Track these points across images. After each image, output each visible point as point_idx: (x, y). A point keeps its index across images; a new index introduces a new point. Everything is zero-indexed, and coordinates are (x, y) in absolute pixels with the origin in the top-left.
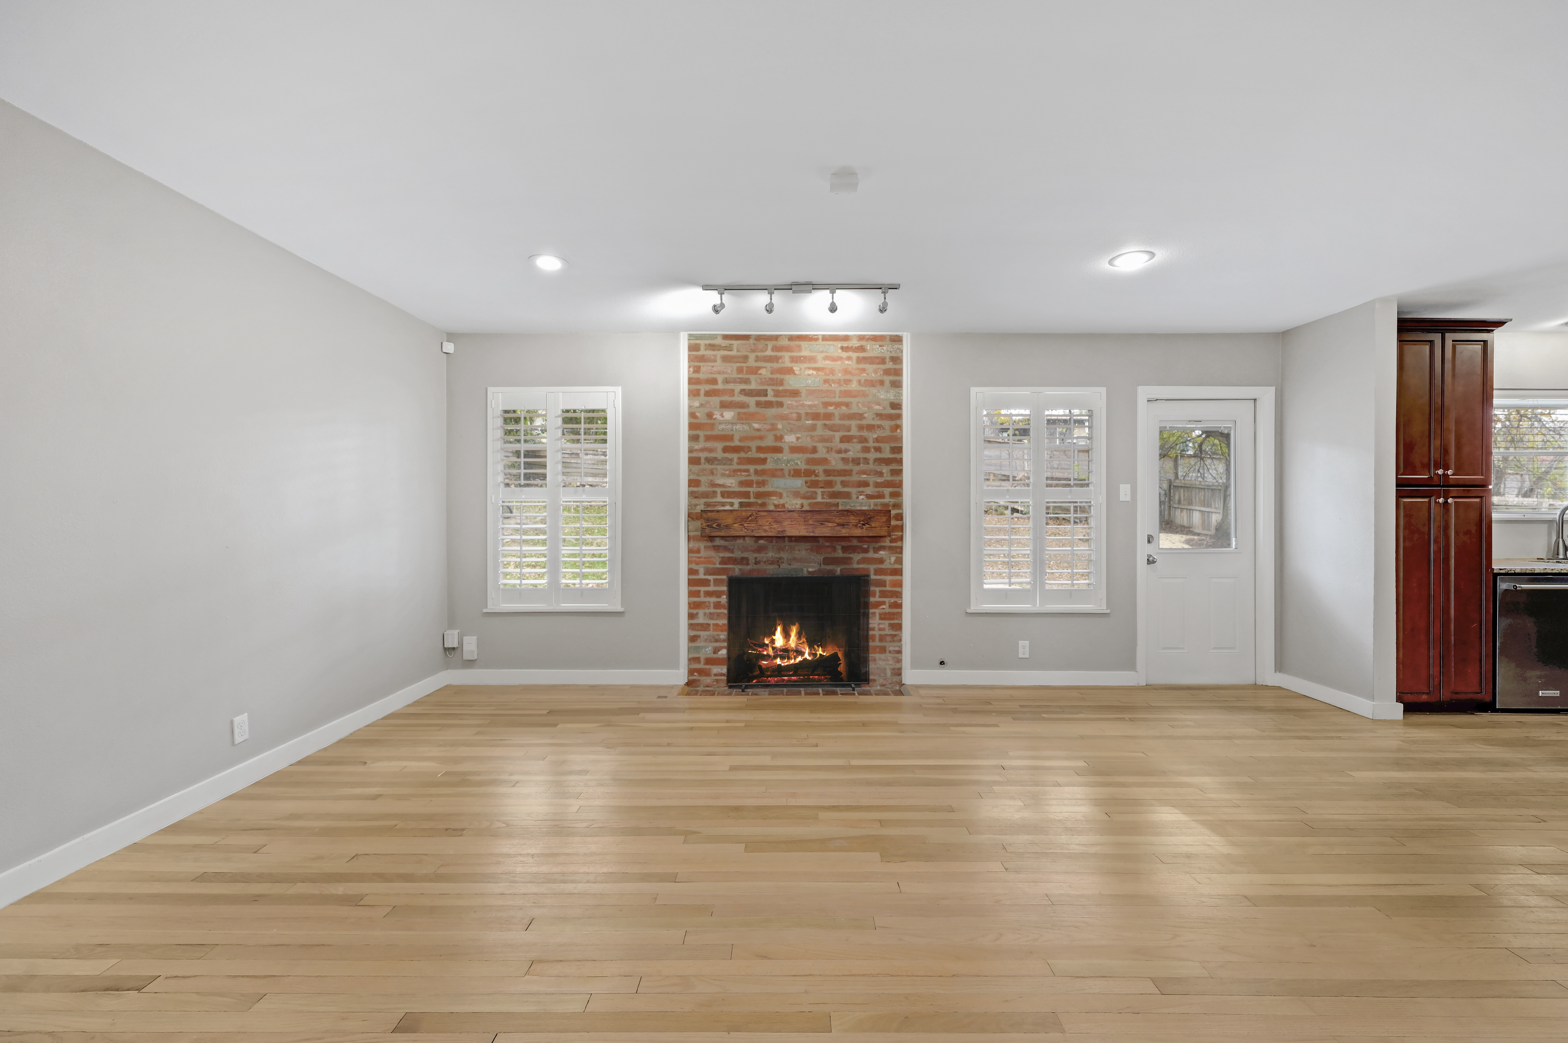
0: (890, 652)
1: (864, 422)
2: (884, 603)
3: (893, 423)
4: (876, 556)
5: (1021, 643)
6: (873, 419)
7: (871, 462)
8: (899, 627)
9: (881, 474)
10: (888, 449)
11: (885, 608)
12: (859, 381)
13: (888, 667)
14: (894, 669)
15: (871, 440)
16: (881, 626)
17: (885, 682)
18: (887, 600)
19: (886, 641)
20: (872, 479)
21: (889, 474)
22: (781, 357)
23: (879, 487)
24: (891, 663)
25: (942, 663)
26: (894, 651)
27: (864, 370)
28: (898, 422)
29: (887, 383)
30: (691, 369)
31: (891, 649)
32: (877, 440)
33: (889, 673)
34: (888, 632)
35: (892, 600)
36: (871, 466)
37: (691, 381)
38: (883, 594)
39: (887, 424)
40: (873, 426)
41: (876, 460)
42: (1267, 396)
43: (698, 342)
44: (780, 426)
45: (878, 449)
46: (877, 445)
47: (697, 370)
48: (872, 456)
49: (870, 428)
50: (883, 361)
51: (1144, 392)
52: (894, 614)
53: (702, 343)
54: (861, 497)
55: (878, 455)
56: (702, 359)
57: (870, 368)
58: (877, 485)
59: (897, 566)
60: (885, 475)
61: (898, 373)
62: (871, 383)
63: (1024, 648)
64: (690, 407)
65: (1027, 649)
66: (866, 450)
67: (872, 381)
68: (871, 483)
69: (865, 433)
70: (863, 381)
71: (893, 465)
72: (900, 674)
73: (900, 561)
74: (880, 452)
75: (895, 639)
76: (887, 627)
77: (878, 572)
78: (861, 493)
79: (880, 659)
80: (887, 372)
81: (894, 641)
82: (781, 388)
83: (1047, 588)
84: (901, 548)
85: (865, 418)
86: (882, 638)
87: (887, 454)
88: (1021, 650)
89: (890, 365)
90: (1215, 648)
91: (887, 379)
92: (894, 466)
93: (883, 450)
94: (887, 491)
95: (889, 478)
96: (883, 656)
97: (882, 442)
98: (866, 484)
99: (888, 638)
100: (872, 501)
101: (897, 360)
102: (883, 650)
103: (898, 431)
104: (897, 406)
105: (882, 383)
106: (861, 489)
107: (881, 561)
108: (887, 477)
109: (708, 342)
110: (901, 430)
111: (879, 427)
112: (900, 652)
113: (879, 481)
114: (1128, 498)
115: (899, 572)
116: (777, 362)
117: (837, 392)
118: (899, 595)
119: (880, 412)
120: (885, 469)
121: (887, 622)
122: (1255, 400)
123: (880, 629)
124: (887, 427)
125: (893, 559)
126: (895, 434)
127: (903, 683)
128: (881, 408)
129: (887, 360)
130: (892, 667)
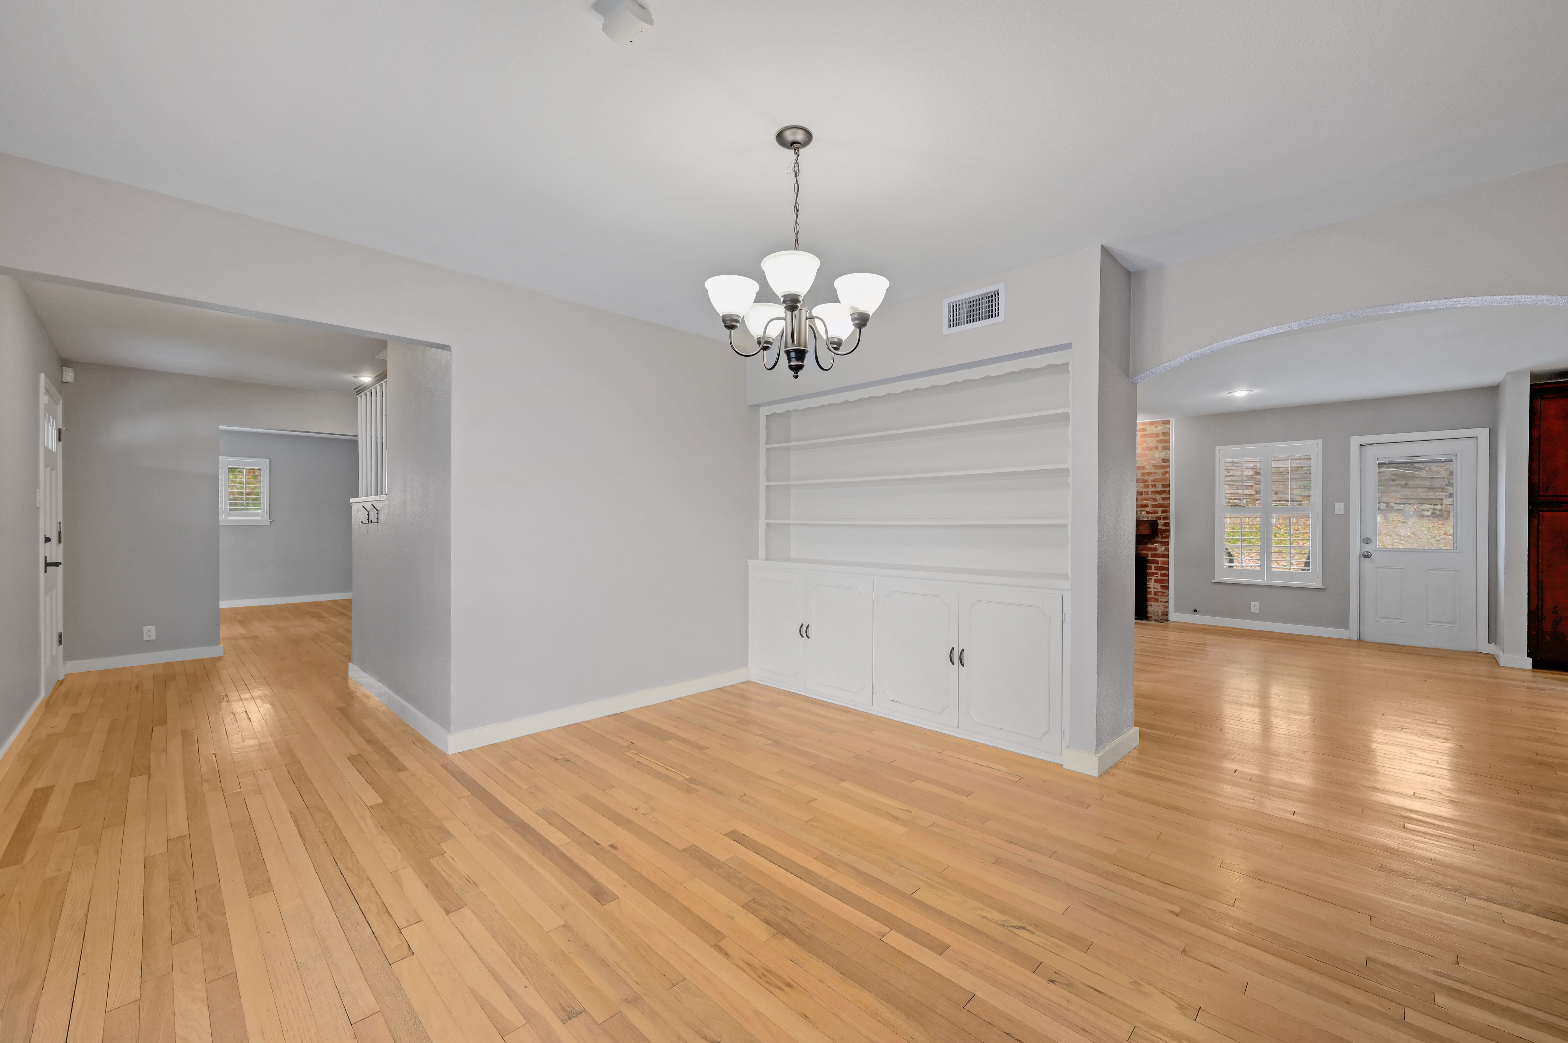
0: (1161, 602)
1: (1145, 471)
2: (1157, 573)
3: (1164, 470)
4: (1152, 546)
5: (1252, 603)
6: (1151, 469)
7: (1150, 493)
8: (1167, 588)
9: (1156, 500)
10: (1160, 485)
11: (1158, 576)
12: (1142, 448)
13: (1159, 610)
14: (1163, 612)
15: (1149, 481)
16: (1155, 586)
17: (1157, 619)
18: (1159, 572)
19: (1158, 595)
20: (1150, 503)
21: (1161, 500)
23: (1154, 507)
24: (1161, 608)
25: (1195, 611)
27: (1145, 441)
28: (1167, 470)
29: (1160, 448)
31: (1161, 600)
32: (1153, 481)
33: (1160, 614)
34: (1160, 590)
35: (1163, 572)
36: (1150, 496)
38: (1156, 568)
39: (1160, 471)
40: (1151, 473)
41: (1152, 492)
42: (1483, 434)
45: (1154, 486)
46: (1153, 483)
48: (1150, 489)
49: (1149, 474)
50: (1158, 435)
51: (1355, 441)
52: (1163, 580)
54: (1143, 513)
55: (1154, 489)
57: (1149, 440)
58: (1153, 506)
59: (1166, 553)
60: (1158, 500)
61: (1168, 441)
62: (1151, 449)
63: (1255, 607)
65: (1257, 608)
66: (1147, 486)
67: (1150, 447)
68: (1150, 505)
69: (1146, 477)
70: (1144, 448)
72: (1167, 615)
73: (1167, 550)
74: (1155, 487)
75: (1164, 594)
76: (1159, 587)
77: (1152, 556)
78: (1143, 511)
79: (1154, 605)
80: (1160, 441)
81: (1163, 596)
83: (1273, 570)
84: (1168, 542)
85: (1146, 468)
86: (1155, 594)
87: (1160, 488)
88: (1252, 607)
89: (1162, 437)
90: (1432, 622)
91: (1160, 445)
92: (1164, 495)
93: (1157, 486)
94: (1160, 510)
95: (1161, 502)
96: (1156, 604)
97: (1157, 482)
98: (1146, 506)
99: (1160, 594)
100: (1150, 515)
101: (1166, 434)
102: (1157, 600)
103: (1167, 475)
104: (1166, 460)
105: (1157, 448)
106: (1143, 509)
107: (1156, 549)
108: (1160, 502)
110: (1169, 474)
111: (1155, 473)
112: (1167, 602)
113: (1154, 504)
114: (1342, 512)
115: (1167, 556)
118: (1167, 569)
119: (1155, 465)
120: (1158, 497)
121: (1159, 585)
122: (1476, 437)
123: (1154, 588)
124: (1160, 473)
125: (1163, 548)
126: (1165, 477)
127: (1169, 620)
128: (1156, 462)
129: (1160, 435)
130: (1162, 610)
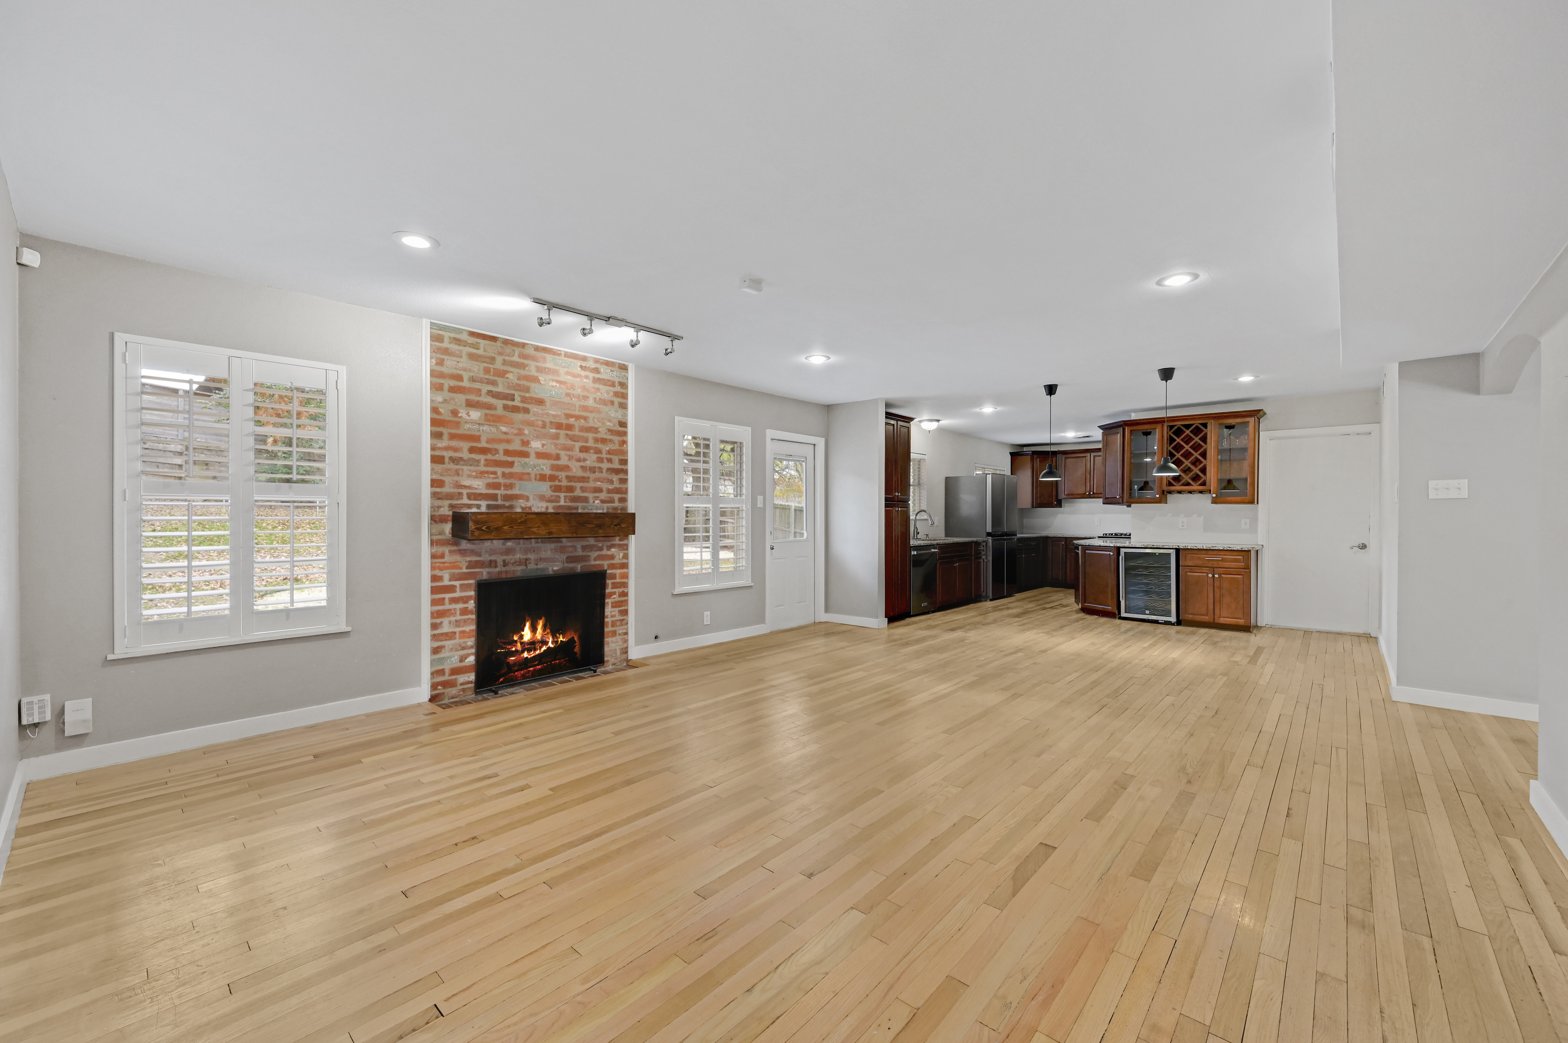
0: (619, 634)
1: (599, 436)
2: (614, 593)
3: (621, 439)
4: (609, 553)
5: (706, 613)
6: (606, 434)
7: (604, 471)
8: (625, 612)
9: (612, 482)
10: (617, 461)
11: (616, 598)
12: (595, 399)
13: (618, 648)
14: (622, 649)
15: (604, 452)
16: (613, 613)
17: (616, 661)
18: (616, 590)
19: (617, 626)
20: (605, 486)
21: (618, 482)
22: (527, 365)
23: (611, 493)
24: (620, 644)
25: (656, 637)
26: (622, 633)
27: (598, 389)
28: (625, 438)
29: (616, 403)
30: (434, 361)
31: (620, 632)
32: (609, 452)
33: (618, 652)
34: (618, 617)
35: (621, 590)
36: (604, 475)
37: (433, 374)
38: (615, 586)
39: (616, 439)
40: (606, 440)
41: (608, 470)
42: (820, 442)
43: (441, 332)
44: (526, 432)
45: (610, 461)
46: (609, 456)
47: (440, 363)
48: (605, 465)
49: (604, 441)
50: (613, 385)
51: (769, 434)
52: (622, 602)
53: (446, 335)
54: (597, 502)
55: (610, 466)
56: (446, 351)
57: (604, 388)
58: (609, 491)
59: (624, 561)
60: (615, 483)
61: (624, 396)
62: (604, 402)
63: (707, 617)
64: (432, 401)
65: (709, 618)
66: (600, 460)
67: (605, 400)
68: (604, 490)
69: (599, 446)
70: (598, 399)
71: (621, 474)
72: (626, 652)
73: (626, 556)
74: (611, 463)
75: (623, 623)
76: (617, 613)
77: (612, 566)
78: (596, 498)
79: (612, 642)
80: (616, 394)
81: (622, 625)
82: (527, 395)
83: (723, 570)
84: (627, 545)
85: (599, 432)
86: (614, 624)
87: (616, 465)
88: (705, 619)
89: (618, 389)
90: (798, 603)
91: (617, 400)
92: (622, 476)
93: (613, 461)
94: (616, 497)
95: (618, 486)
96: (614, 639)
97: (613, 454)
98: (600, 490)
99: (618, 623)
100: (605, 505)
101: (624, 385)
102: (614, 633)
103: (625, 446)
104: (623, 424)
105: (612, 403)
106: (596, 495)
107: (612, 557)
108: (617, 485)
109: (452, 335)
110: (627, 445)
111: (611, 441)
112: (626, 633)
113: (610, 488)
114: (762, 505)
115: (625, 566)
116: (524, 369)
117: (577, 406)
118: (625, 585)
119: (611, 428)
120: (615, 478)
121: (617, 609)
122: (814, 445)
123: (612, 616)
124: (617, 442)
125: (621, 555)
126: (622, 448)
127: (629, 659)
128: (612, 425)
129: (617, 384)
130: (621, 647)
